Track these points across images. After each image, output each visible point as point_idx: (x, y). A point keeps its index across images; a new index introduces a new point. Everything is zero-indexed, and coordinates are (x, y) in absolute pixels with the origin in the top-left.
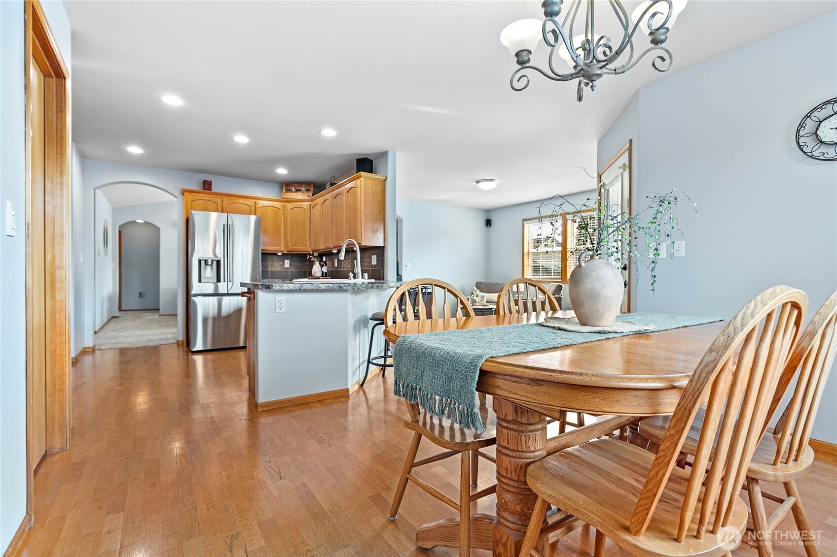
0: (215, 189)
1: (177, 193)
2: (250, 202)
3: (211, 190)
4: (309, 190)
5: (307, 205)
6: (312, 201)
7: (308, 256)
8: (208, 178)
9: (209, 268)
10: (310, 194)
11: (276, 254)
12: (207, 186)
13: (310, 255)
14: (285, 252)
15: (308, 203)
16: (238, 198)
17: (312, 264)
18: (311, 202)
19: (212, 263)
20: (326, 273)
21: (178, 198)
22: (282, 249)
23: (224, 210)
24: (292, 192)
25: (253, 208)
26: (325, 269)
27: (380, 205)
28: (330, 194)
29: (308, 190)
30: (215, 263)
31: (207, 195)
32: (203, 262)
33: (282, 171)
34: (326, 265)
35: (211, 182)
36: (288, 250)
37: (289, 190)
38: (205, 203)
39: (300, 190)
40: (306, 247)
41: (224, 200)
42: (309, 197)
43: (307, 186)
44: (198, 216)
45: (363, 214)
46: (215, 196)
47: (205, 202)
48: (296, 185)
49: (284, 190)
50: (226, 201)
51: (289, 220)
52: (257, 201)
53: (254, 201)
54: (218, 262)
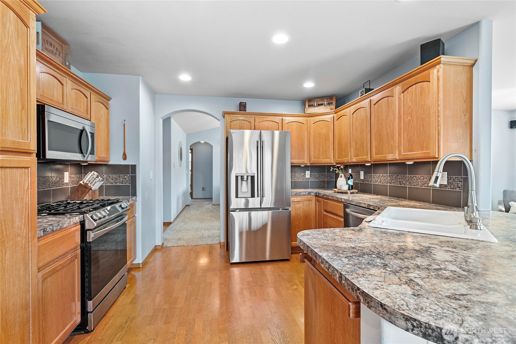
0: (248, 110)
1: (220, 116)
2: (277, 119)
3: (246, 111)
4: (332, 103)
5: (331, 118)
6: (336, 113)
7: (332, 168)
8: (243, 100)
9: (244, 183)
10: (333, 107)
11: (299, 166)
12: (242, 108)
13: (334, 166)
14: (308, 165)
15: (332, 116)
16: (268, 117)
17: (337, 176)
18: (334, 115)
19: (247, 179)
20: (352, 186)
21: (221, 121)
22: (306, 162)
23: (257, 127)
24: (315, 106)
25: (280, 124)
26: (351, 182)
27: (465, 102)
28: (368, 100)
29: (329, 104)
30: (249, 178)
31: (243, 116)
32: (239, 178)
33: (309, 85)
34: (352, 178)
35: (246, 103)
36: (311, 162)
37: (312, 105)
38: (241, 123)
39: (322, 104)
40: (330, 159)
41: (256, 119)
42: (331, 110)
43: (328, 100)
44: (235, 134)
45: (442, 116)
46: (249, 116)
47: (241, 121)
48: (318, 100)
49: (307, 106)
50: (258, 119)
51: (312, 134)
52: (284, 118)
53: (281, 118)
54: (253, 177)
